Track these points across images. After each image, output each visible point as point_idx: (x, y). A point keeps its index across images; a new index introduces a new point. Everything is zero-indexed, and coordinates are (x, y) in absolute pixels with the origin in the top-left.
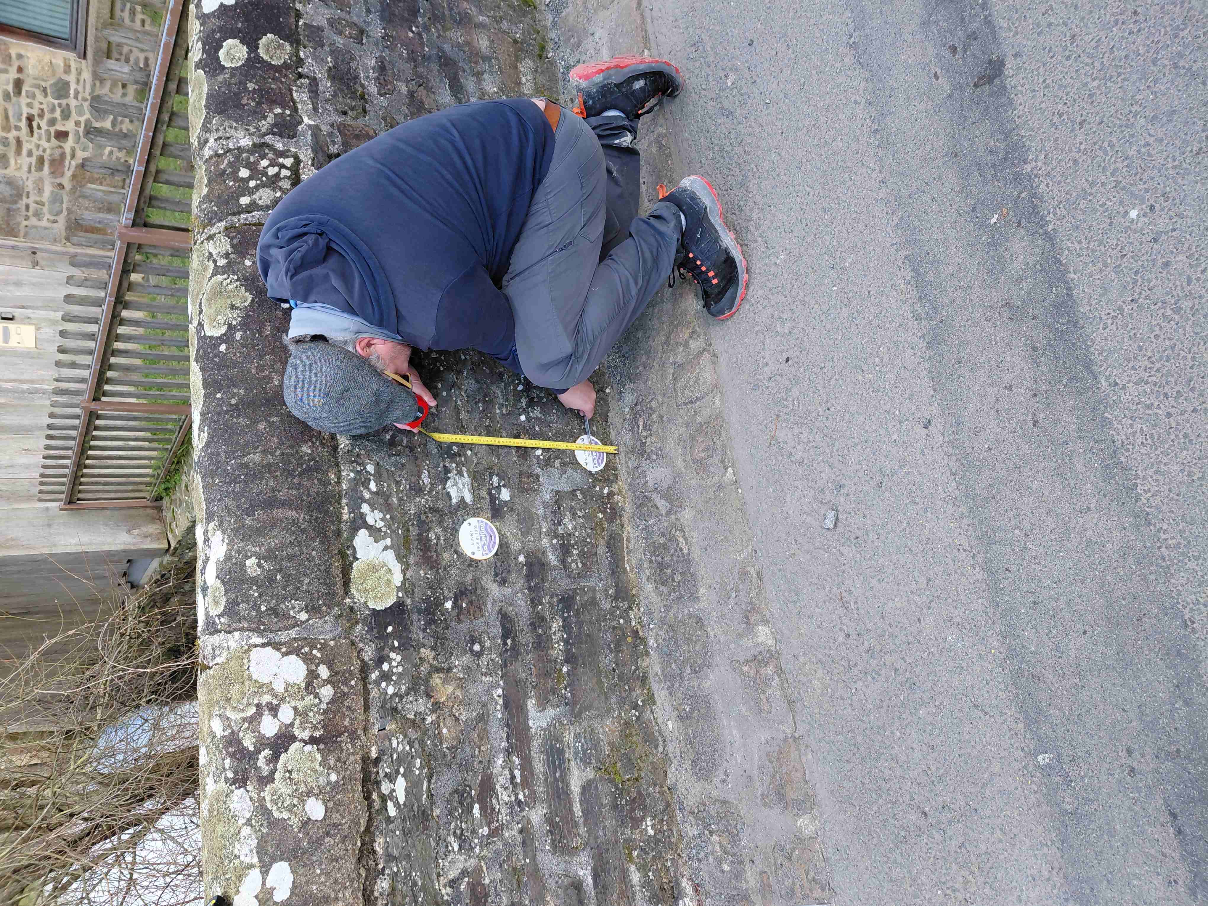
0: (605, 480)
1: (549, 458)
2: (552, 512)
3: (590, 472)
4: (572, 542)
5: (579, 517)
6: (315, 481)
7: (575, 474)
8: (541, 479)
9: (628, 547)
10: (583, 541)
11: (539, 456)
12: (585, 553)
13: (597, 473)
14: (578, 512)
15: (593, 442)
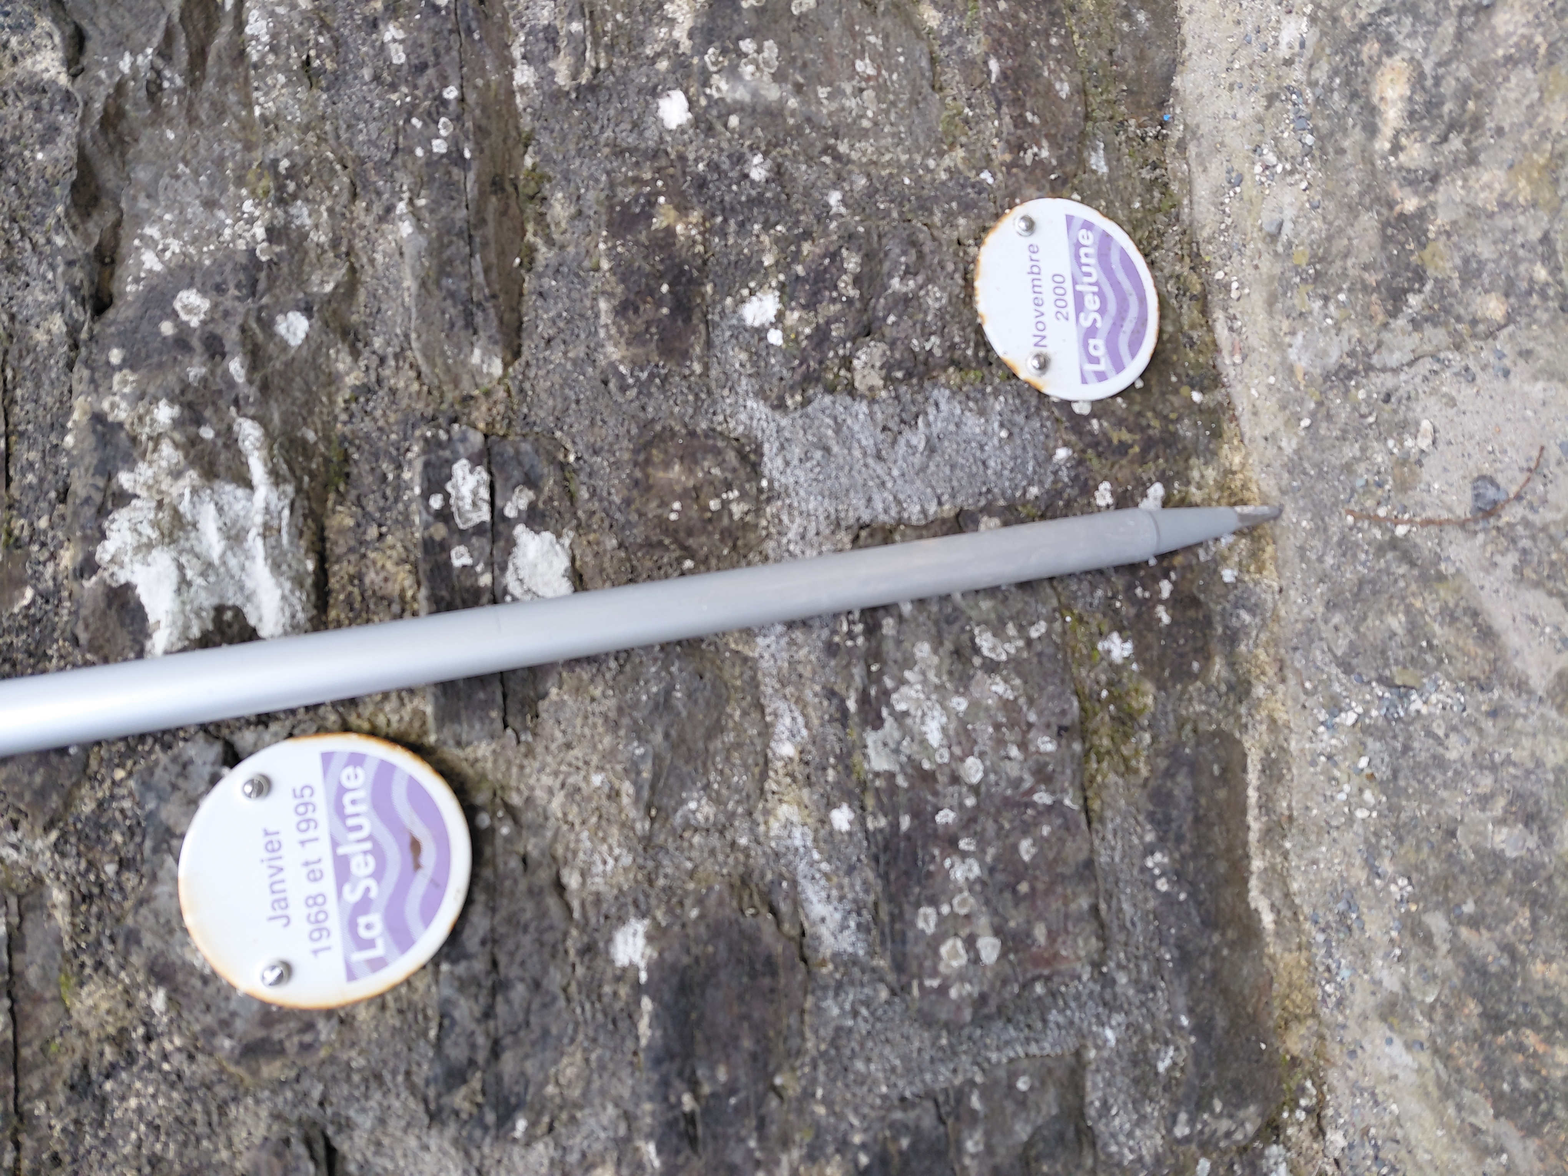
0: (1148, 445)
1: (821, 337)
2: (832, 649)
3: (1066, 404)
4: (946, 817)
5: (992, 667)
7: (973, 424)
8: (772, 464)
9: (1266, 806)
10: (1008, 803)
11: (760, 332)
12: (1020, 871)
13: (1100, 407)
14: (985, 642)
15: (1088, 239)
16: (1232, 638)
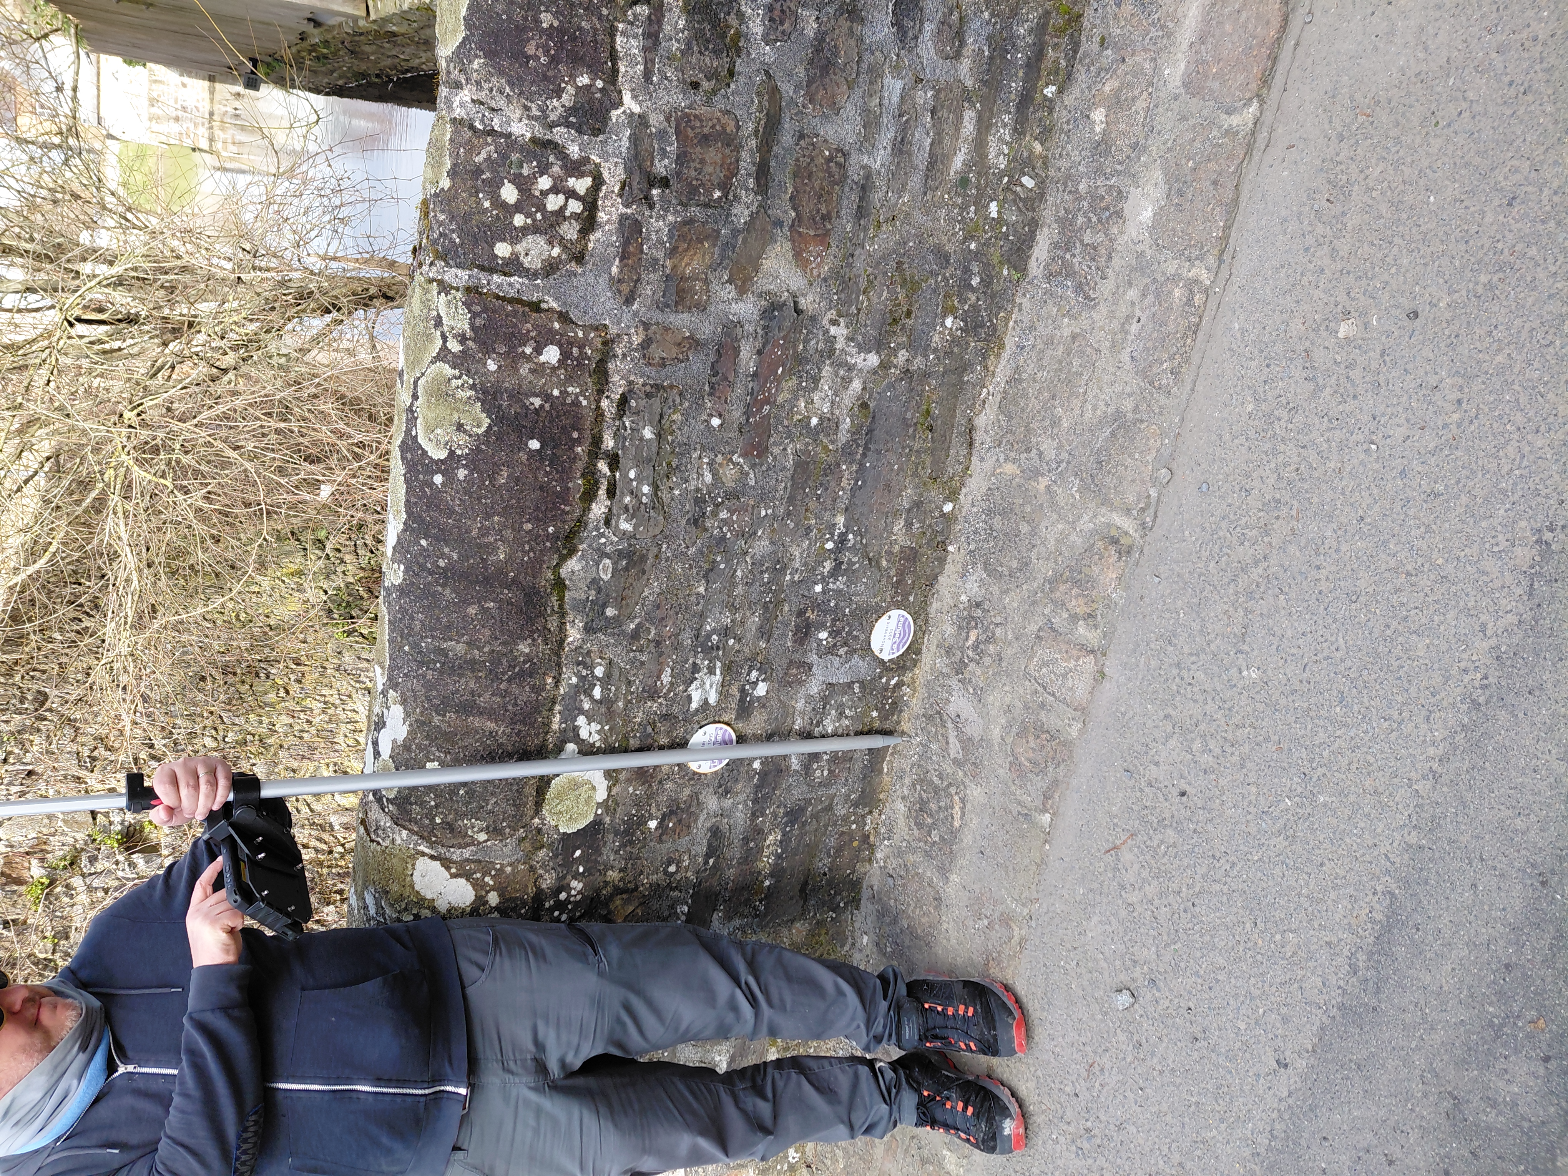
0: (898, 668)
1: (835, 645)
3: (883, 660)
6: (527, 689)
7: (861, 664)
8: (814, 669)
11: (821, 640)
13: (890, 661)
15: (902, 620)
16: (901, 711)
